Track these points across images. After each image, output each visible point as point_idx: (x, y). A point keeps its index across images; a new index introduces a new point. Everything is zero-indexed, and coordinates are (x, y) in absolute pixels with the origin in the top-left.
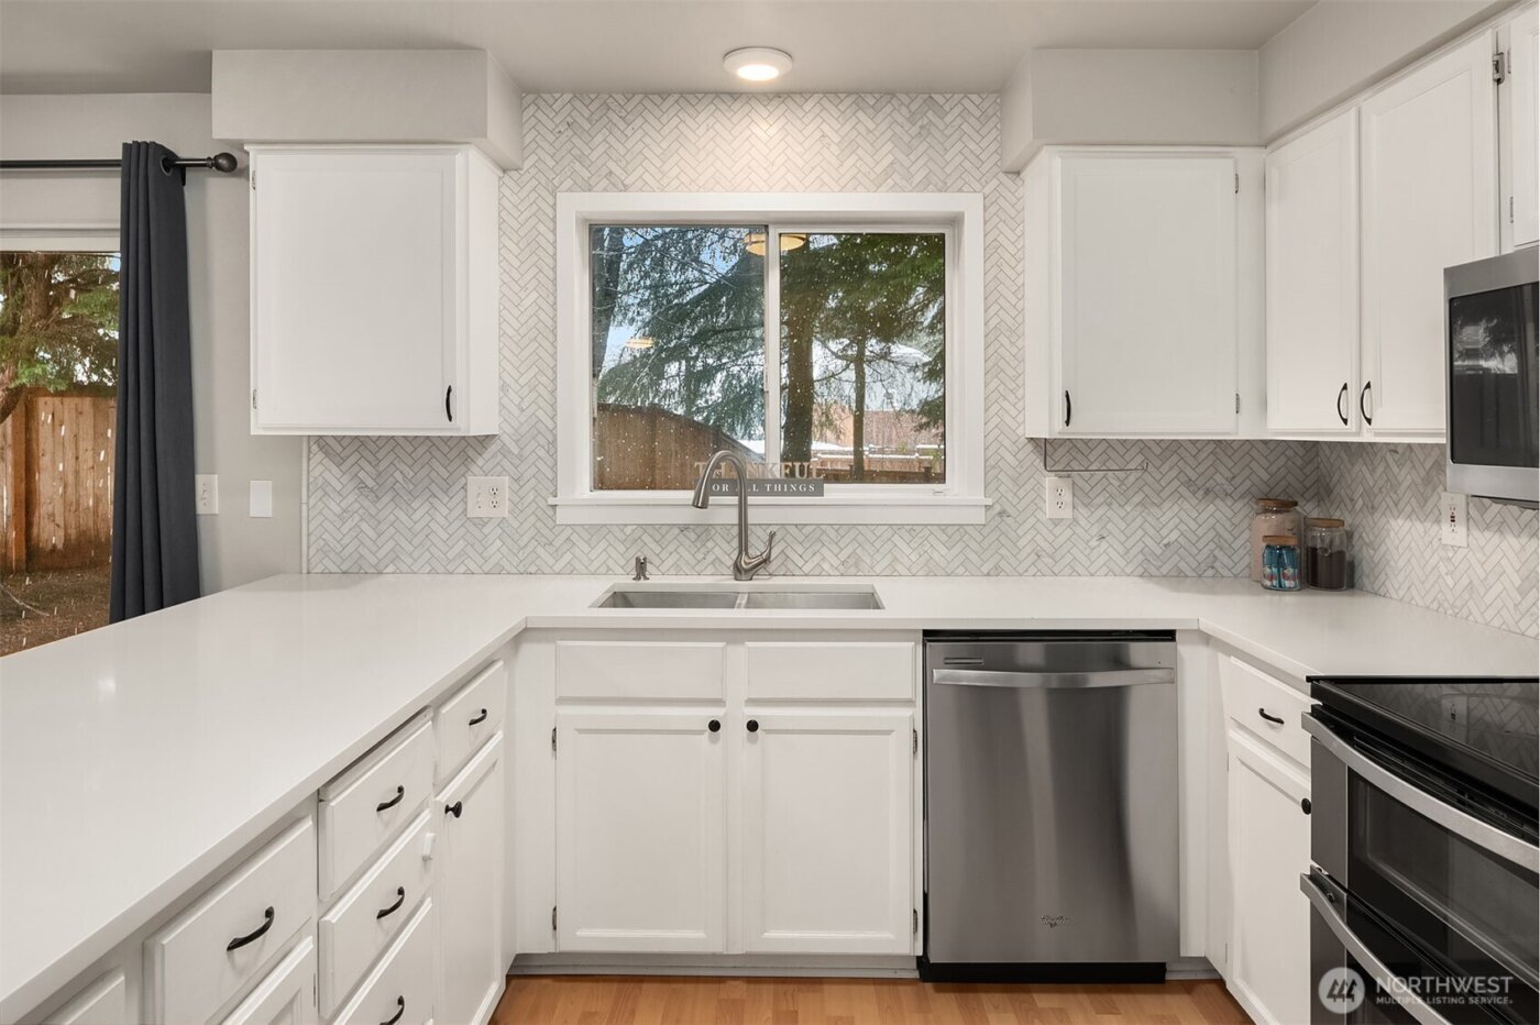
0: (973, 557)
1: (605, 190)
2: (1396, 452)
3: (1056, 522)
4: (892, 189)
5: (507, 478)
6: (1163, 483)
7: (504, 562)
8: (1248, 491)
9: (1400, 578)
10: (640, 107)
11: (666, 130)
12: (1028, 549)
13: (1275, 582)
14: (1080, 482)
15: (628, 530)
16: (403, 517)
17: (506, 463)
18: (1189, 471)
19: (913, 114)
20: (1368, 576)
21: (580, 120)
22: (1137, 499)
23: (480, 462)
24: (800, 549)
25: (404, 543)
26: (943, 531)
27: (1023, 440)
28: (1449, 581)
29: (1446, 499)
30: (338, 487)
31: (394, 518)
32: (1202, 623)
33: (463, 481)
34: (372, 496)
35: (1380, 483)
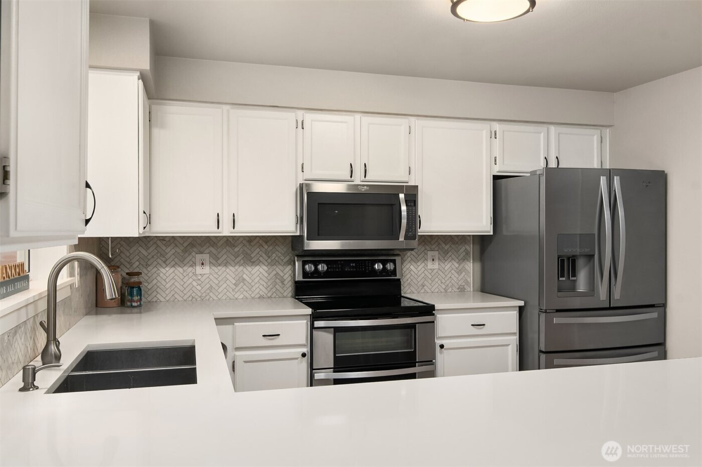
9: (167, 292)
28: (199, 288)
29: (199, 257)
32: (217, 315)
35: (153, 254)
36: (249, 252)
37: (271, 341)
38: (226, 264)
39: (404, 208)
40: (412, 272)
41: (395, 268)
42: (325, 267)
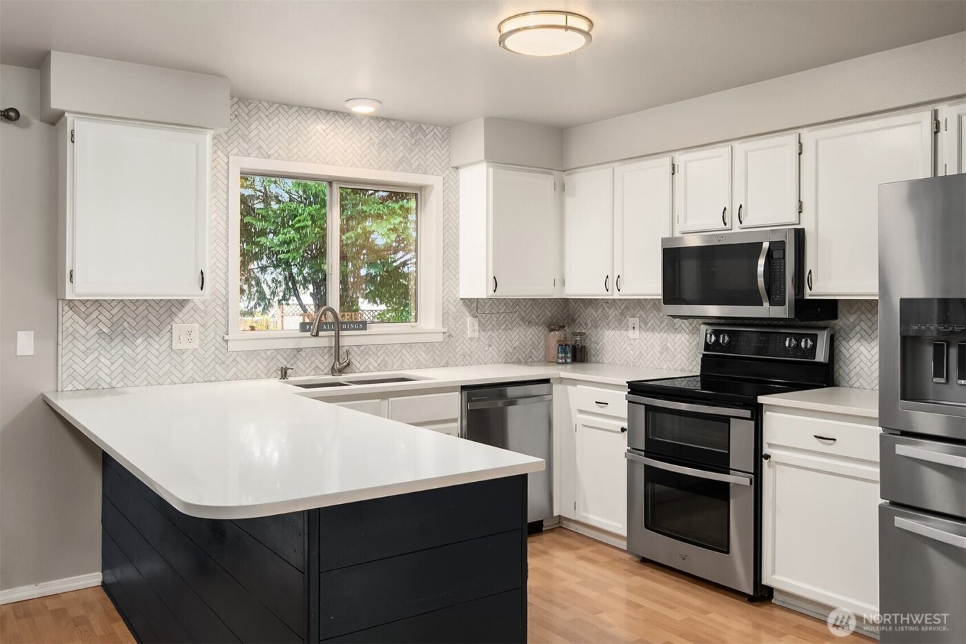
0: (437, 358)
1: (257, 157)
2: (608, 303)
3: (472, 339)
4: (402, 171)
5: (197, 324)
6: (513, 319)
7: (195, 376)
8: (544, 322)
9: (610, 354)
10: (277, 112)
11: (291, 126)
12: (461, 353)
13: (563, 360)
14: (481, 319)
15: (269, 353)
16: (130, 352)
17: (196, 316)
18: (522, 313)
19: (412, 133)
20: (594, 356)
21: (242, 114)
22: (503, 327)
23: (180, 315)
24: (358, 358)
25: (129, 368)
26: (425, 346)
27: (458, 300)
28: (632, 353)
29: (631, 320)
30: (84, 333)
31: (123, 352)
32: (564, 374)
33: (169, 327)
34: (108, 339)
35: (600, 316)
37: (601, 409)
38: (653, 330)
39: (761, 262)
40: (862, 356)
41: (814, 347)
42: (727, 339)
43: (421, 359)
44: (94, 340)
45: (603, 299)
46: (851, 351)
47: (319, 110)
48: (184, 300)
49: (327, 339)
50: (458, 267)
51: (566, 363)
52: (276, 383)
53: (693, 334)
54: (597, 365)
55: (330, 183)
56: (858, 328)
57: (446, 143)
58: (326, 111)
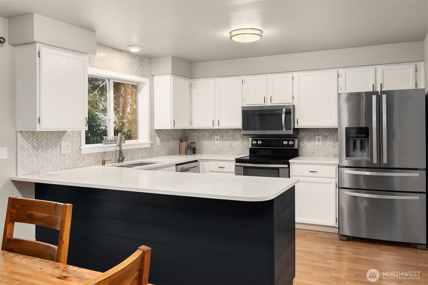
0: (148, 154)
3: (158, 146)
5: (70, 142)
7: (69, 166)
9: (206, 150)
12: (155, 152)
14: (161, 138)
16: (45, 156)
17: (69, 138)
19: (140, 60)
22: (167, 141)
23: (64, 138)
25: (45, 163)
26: (144, 149)
27: (154, 130)
28: (216, 149)
29: (216, 137)
30: (27, 147)
31: (42, 156)
32: (203, 158)
33: (60, 143)
34: (36, 149)
35: (201, 136)
36: (234, 135)
37: (222, 170)
38: (226, 140)
39: (283, 116)
40: (307, 146)
41: (294, 144)
42: (261, 142)
43: (143, 155)
44: (31, 151)
45: (202, 129)
46: (304, 145)
47: (110, 47)
48: (65, 131)
49: (114, 148)
50: (154, 116)
51: (191, 154)
52: (100, 167)
53: (243, 141)
54: (200, 154)
55: (109, 79)
56: (306, 137)
57: (150, 65)
58: (113, 48)
